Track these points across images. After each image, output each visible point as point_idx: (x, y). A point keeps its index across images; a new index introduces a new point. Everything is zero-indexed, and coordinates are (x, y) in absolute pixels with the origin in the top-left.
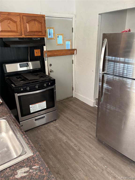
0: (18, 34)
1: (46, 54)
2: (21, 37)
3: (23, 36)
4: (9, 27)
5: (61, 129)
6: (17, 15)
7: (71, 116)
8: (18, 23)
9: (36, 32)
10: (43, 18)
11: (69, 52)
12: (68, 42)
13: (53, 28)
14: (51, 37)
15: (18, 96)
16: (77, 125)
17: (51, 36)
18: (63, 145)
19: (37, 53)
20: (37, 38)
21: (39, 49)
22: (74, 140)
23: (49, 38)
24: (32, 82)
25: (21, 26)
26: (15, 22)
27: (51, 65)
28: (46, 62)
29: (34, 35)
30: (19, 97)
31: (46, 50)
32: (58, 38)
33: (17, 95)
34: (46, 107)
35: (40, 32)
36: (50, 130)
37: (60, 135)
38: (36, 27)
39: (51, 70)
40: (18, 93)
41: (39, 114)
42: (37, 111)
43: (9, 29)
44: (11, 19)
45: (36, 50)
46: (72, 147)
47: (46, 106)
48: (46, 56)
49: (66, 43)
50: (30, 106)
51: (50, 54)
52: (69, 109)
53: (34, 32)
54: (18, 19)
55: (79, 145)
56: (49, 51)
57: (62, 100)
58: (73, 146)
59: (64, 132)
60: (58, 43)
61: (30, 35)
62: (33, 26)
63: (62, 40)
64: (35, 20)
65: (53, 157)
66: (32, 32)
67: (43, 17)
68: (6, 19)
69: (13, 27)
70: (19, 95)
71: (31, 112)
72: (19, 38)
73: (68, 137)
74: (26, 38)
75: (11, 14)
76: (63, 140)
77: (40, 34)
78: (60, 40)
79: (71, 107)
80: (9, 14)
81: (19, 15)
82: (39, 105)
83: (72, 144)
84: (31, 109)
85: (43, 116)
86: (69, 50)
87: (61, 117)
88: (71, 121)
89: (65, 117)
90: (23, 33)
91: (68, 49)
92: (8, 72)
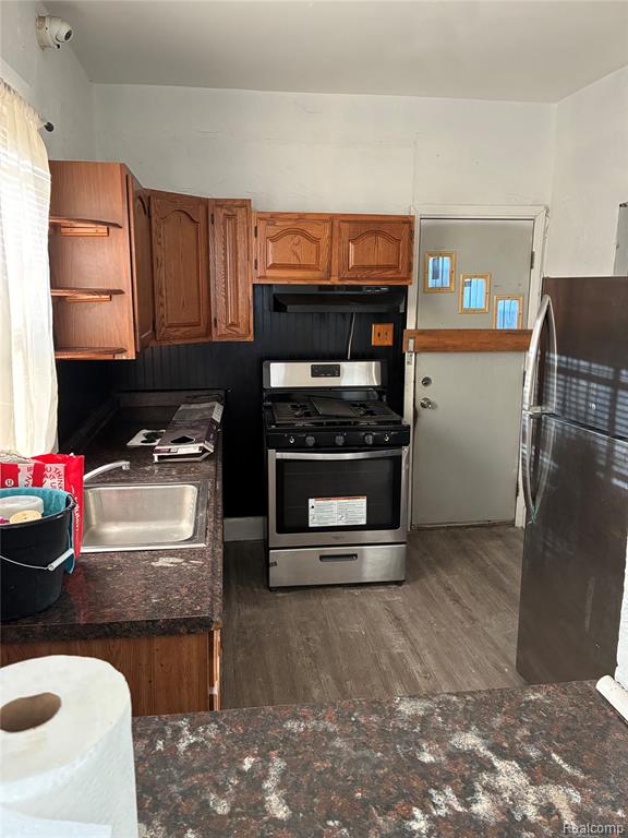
0: (317, 274)
1: (412, 341)
2: (329, 283)
3: (335, 281)
4: (295, 254)
5: (404, 617)
6: (325, 221)
7: (465, 587)
8: (324, 243)
9: (378, 267)
10: (407, 226)
11: (509, 341)
12: (508, 301)
13: (449, 255)
14: (439, 285)
15: (277, 460)
16: (473, 619)
17: (439, 281)
18: (384, 660)
19: (381, 335)
20: (378, 287)
21: (388, 322)
22: (429, 659)
23: (430, 286)
24: (328, 424)
25: (331, 250)
26: (315, 240)
27: (427, 382)
28: (409, 370)
29: (368, 278)
30: (279, 461)
31: (413, 327)
32: (467, 289)
33: (274, 455)
34: (364, 522)
35: (389, 268)
36: (364, 608)
37: (389, 631)
38: (379, 253)
39: (424, 399)
40: (280, 449)
41: (336, 538)
42: (331, 524)
43: (294, 261)
44: (303, 233)
45: (378, 326)
46: (410, 675)
47: (365, 514)
48: (411, 348)
49: (500, 308)
50: (310, 500)
51: (425, 340)
52: (472, 561)
53: (371, 268)
54: (322, 233)
55: (440, 677)
56: (422, 332)
57: (460, 527)
58: (417, 675)
59: (409, 626)
60: (466, 305)
61: (356, 279)
62: (369, 249)
63: (484, 294)
64: (376, 233)
65: (331, 681)
66: (364, 268)
67: (407, 222)
68: (289, 233)
69: (306, 253)
70: (280, 455)
71: (311, 525)
72: (321, 287)
73: (413, 643)
74: (340, 287)
75: (308, 217)
76: (393, 647)
77: (390, 274)
78: (475, 294)
79: (484, 557)
80: (302, 217)
81: (331, 220)
82: (340, 505)
83: (415, 668)
84: (311, 511)
85: (351, 553)
86: (510, 333)
87: (423, 580)
88: (456, 600)
89: (439, 582)
90: (334, 271)
91: (506, 327)
92: (273, 385)
